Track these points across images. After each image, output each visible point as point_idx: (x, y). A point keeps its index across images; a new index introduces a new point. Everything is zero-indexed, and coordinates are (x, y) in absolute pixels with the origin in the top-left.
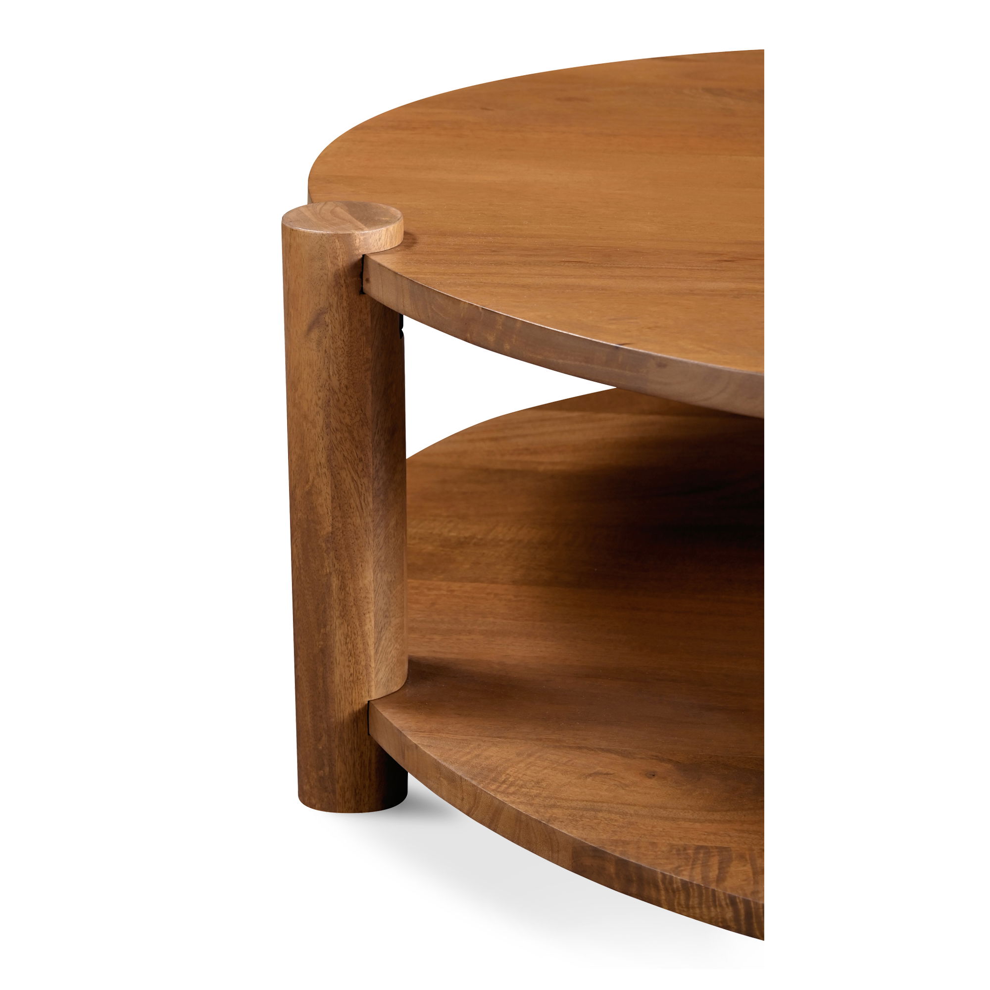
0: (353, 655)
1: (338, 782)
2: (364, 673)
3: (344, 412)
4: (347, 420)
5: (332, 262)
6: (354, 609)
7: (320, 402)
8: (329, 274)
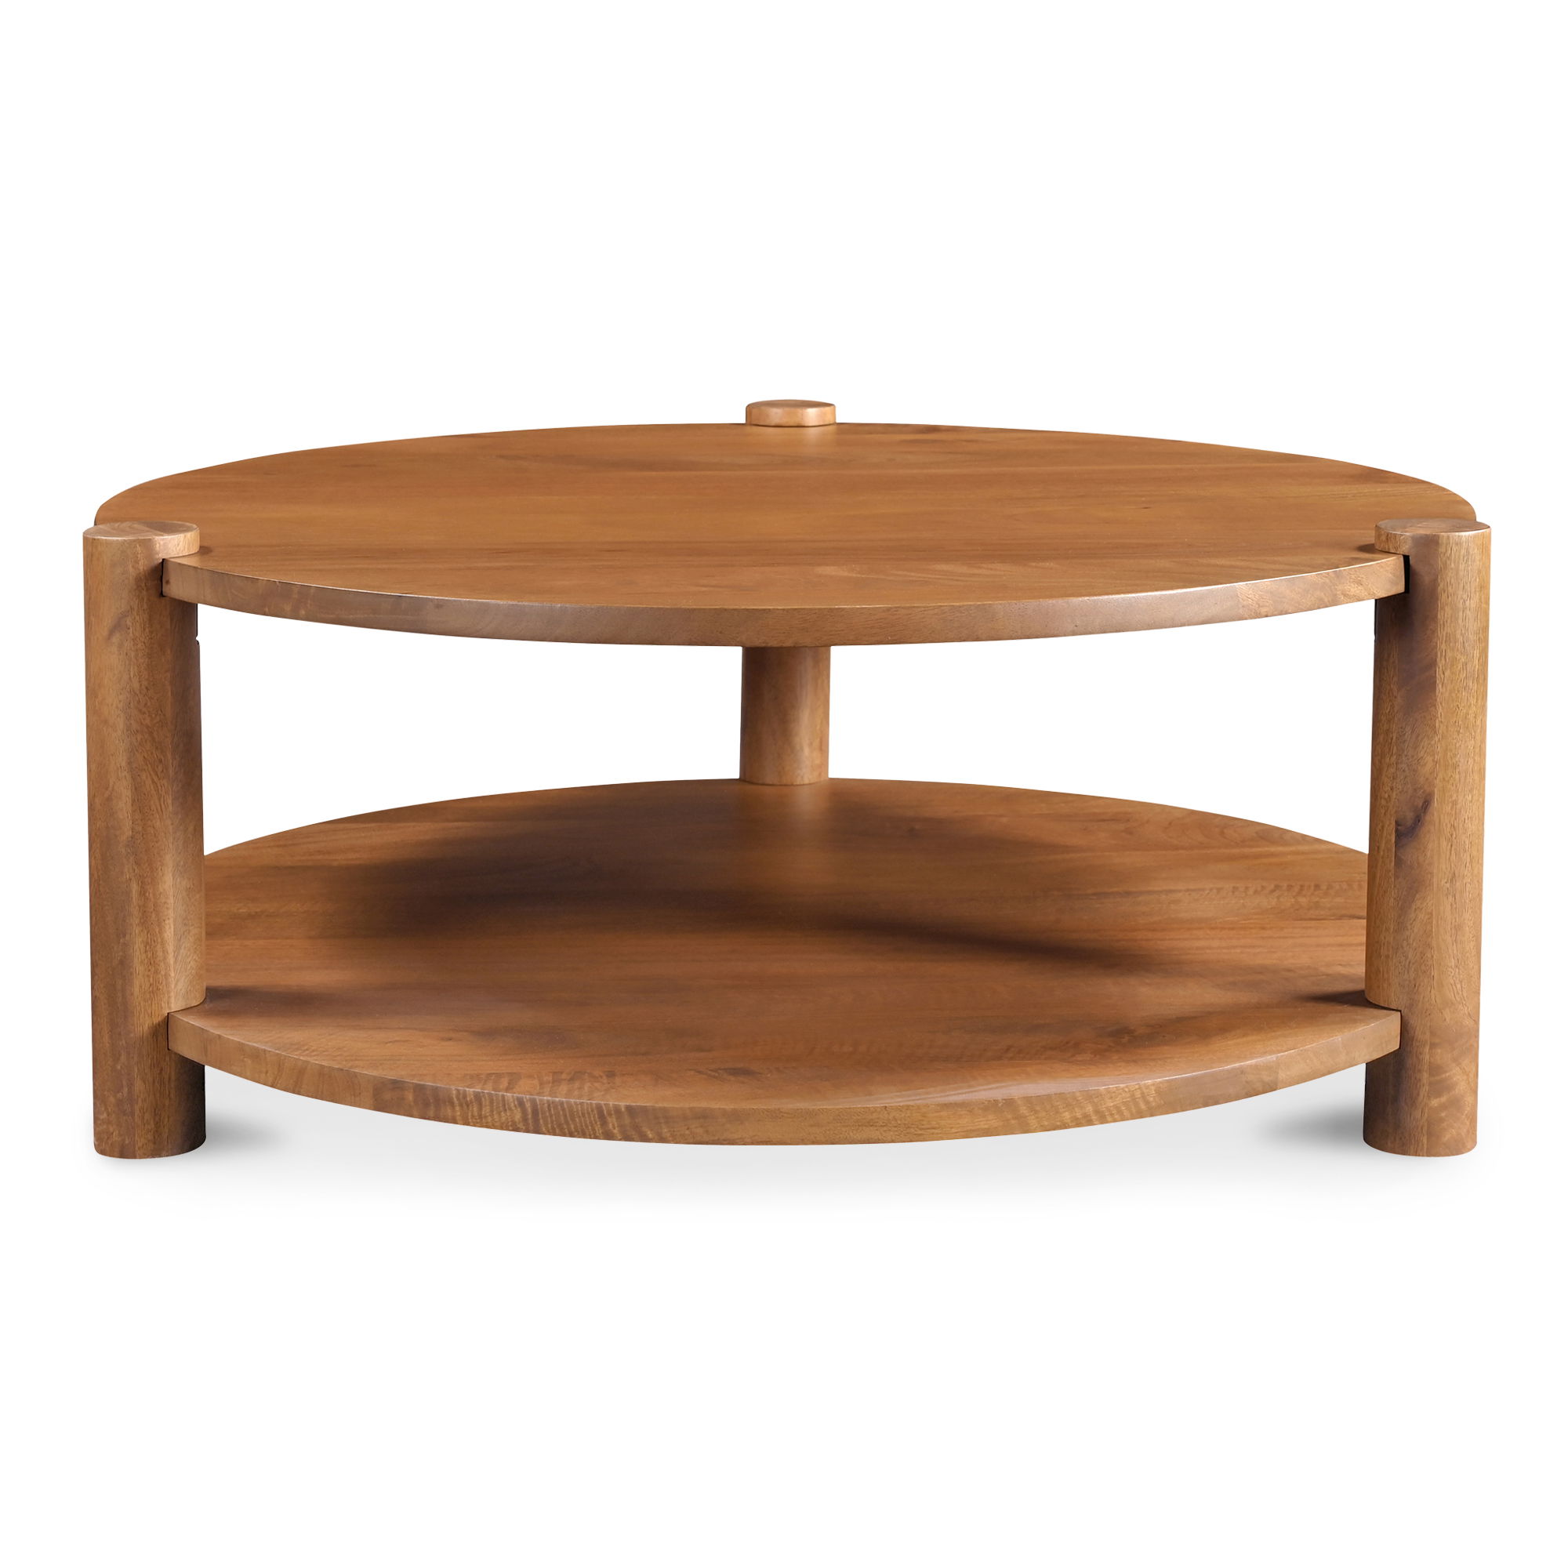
0: (152, 963)
1: (137, 1103)
2: (164, 983)
3: (144, 713)
4: (148, 721)
5: (133, 567)
6: (154, 916)
7: (121, 706)
8: (131, 578)
